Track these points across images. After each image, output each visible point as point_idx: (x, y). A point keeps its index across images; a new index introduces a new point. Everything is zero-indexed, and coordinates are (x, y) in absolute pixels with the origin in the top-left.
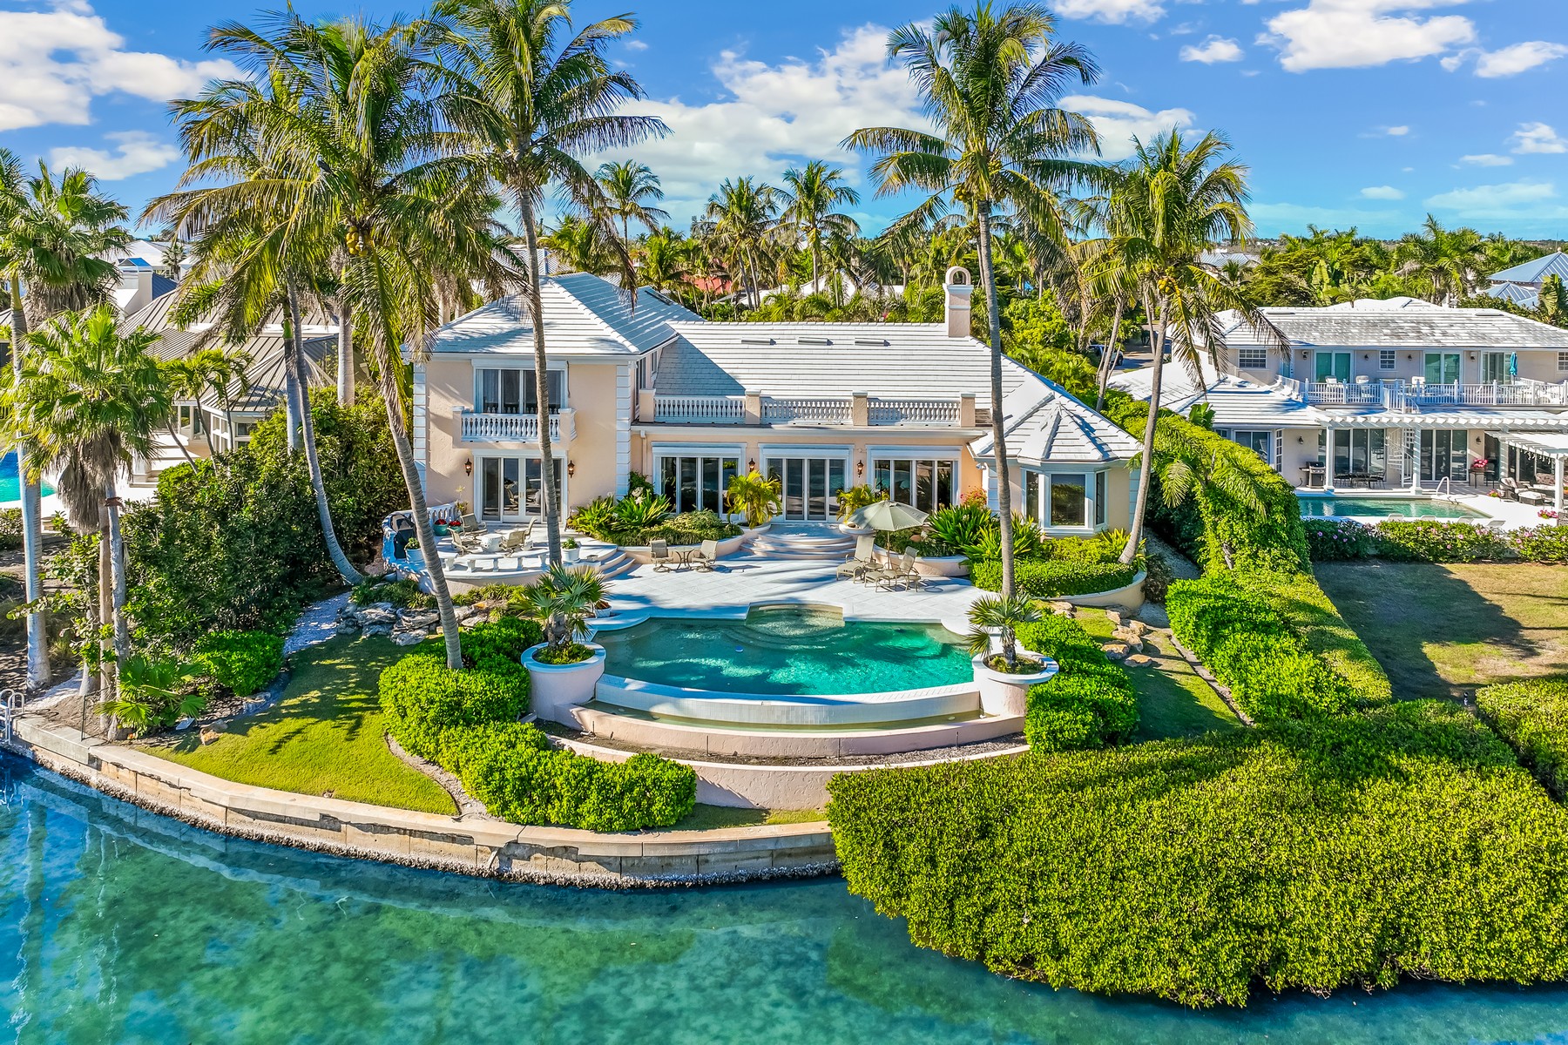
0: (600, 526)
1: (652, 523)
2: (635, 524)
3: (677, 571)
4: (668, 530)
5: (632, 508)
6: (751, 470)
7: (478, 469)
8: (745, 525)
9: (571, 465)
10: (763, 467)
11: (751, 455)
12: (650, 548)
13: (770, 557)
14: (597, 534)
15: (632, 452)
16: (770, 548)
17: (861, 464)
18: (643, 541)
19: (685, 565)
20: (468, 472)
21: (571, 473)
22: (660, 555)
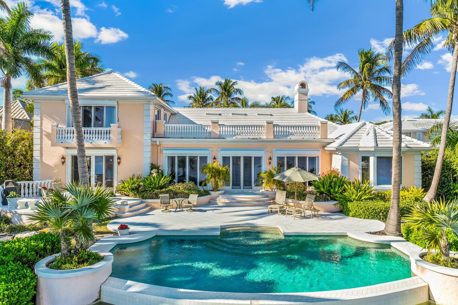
0: (132, 190)
1: (161, 188)
2: (152, 188)
3: (175, 211)
4: (171, 190)
5: (151, 180)
6: (214, 162)
7: (69, 162)
8: (212, 191)
9: (119, 158)
10: (220, 161)
11: (214, 154)
12: (159, 201)
13: (227, 205)
14: (131, 194)
15: (152, 152)
16: (227, 201)
17: (270, 159)
18: (157, 197)
19: (180, 208)
20: (63, 163)
21: (119, 163)
22: (166, 204)
